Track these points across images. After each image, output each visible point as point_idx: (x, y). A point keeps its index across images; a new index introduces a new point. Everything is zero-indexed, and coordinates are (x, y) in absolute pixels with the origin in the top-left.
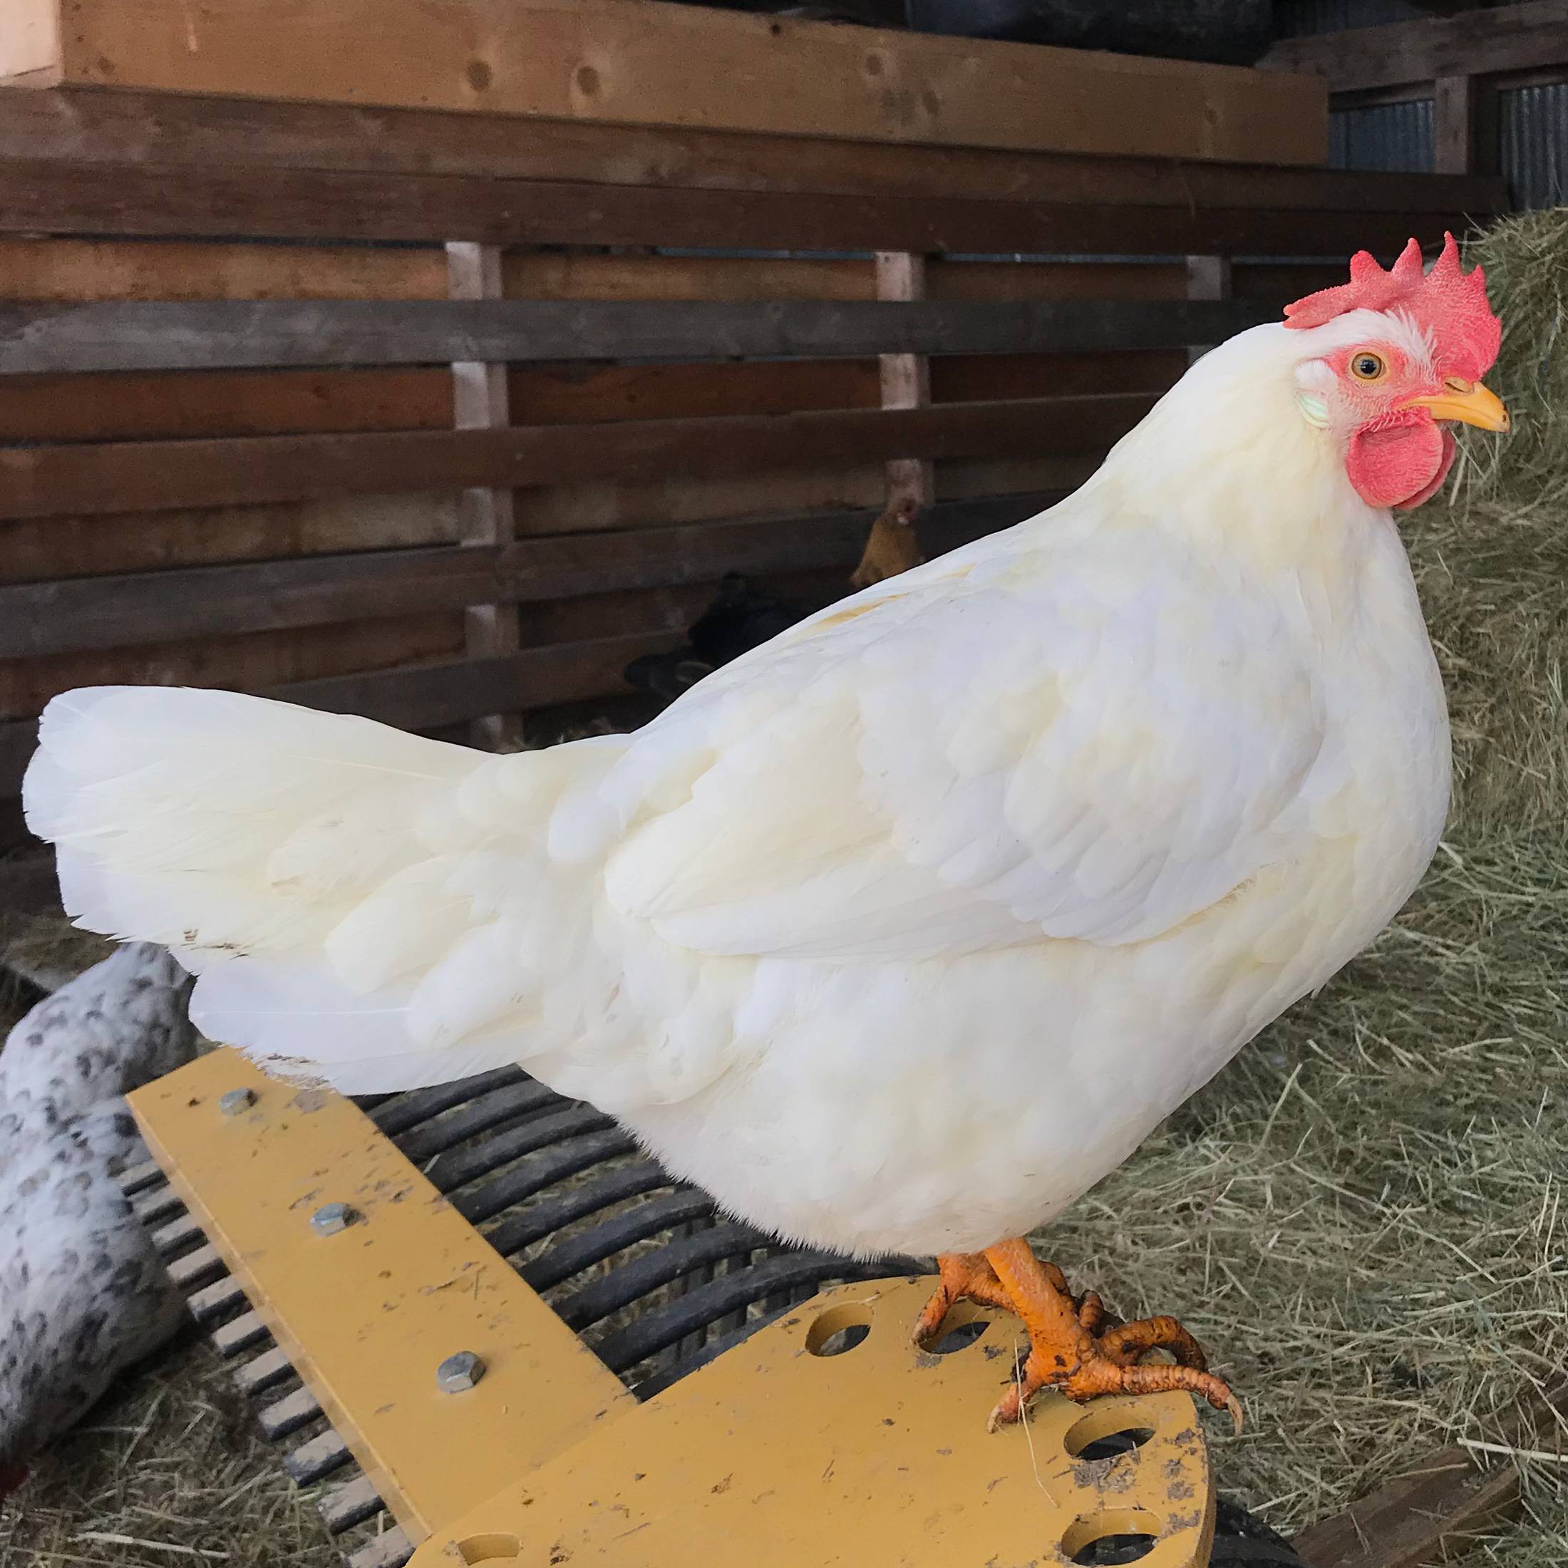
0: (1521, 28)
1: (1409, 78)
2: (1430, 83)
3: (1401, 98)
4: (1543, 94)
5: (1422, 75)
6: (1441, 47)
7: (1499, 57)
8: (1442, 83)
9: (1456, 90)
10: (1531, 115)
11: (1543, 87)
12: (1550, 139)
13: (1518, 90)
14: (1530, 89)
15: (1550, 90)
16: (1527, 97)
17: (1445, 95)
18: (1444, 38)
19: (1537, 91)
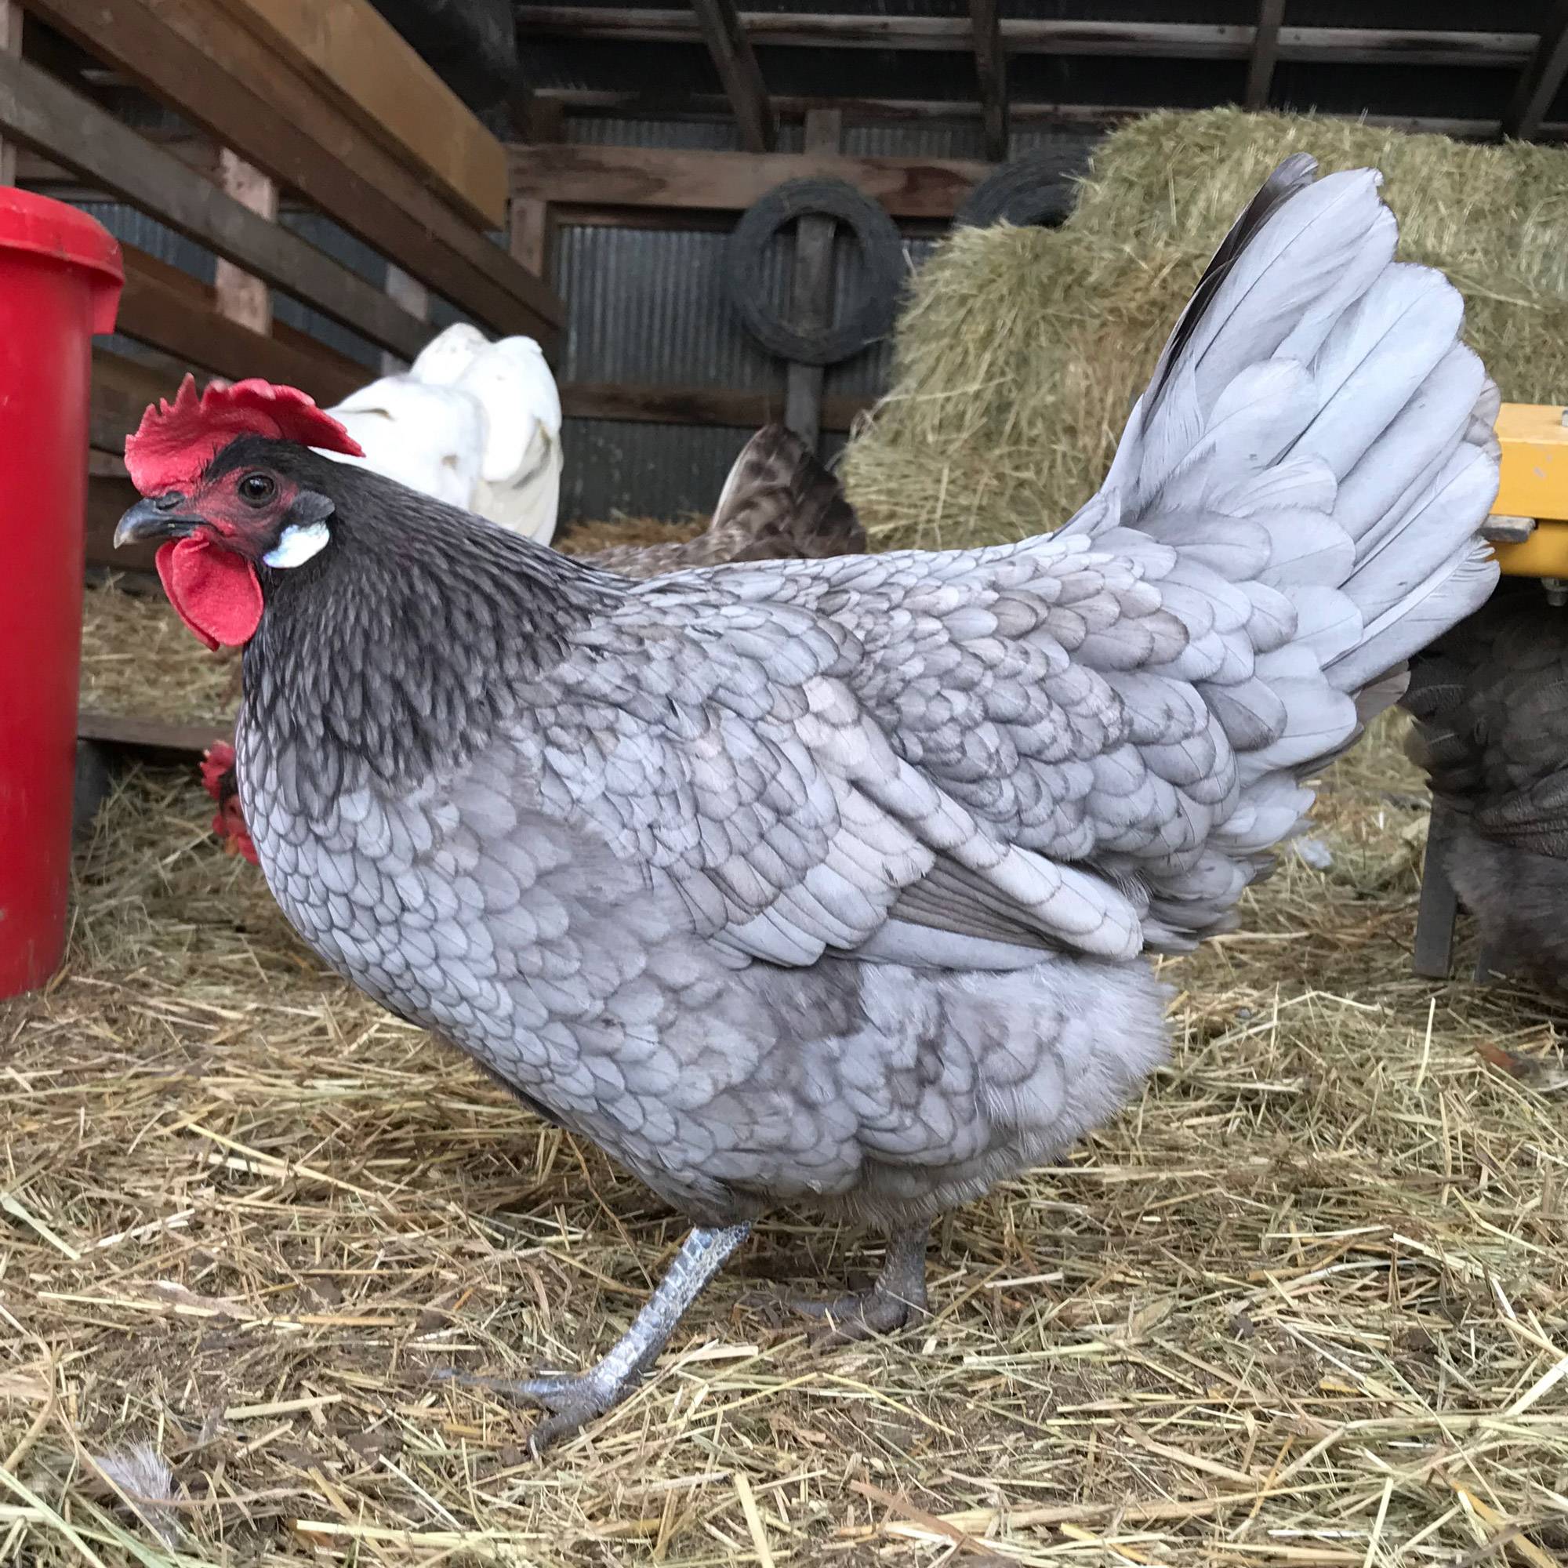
0: (599, 167)
4: (595, 235)
6: (520, 171)
7: (578, 189)
8: (520, 204)
9: (534, 214)
10: (583, 250)
11: (595, 227)
12: (599, 275)
13: (572, 226)
14: (583, 226)
15: (602, 231)
16: (581, 234)
17: (522, 214)
18: (523, 163)
19: (589, 231)
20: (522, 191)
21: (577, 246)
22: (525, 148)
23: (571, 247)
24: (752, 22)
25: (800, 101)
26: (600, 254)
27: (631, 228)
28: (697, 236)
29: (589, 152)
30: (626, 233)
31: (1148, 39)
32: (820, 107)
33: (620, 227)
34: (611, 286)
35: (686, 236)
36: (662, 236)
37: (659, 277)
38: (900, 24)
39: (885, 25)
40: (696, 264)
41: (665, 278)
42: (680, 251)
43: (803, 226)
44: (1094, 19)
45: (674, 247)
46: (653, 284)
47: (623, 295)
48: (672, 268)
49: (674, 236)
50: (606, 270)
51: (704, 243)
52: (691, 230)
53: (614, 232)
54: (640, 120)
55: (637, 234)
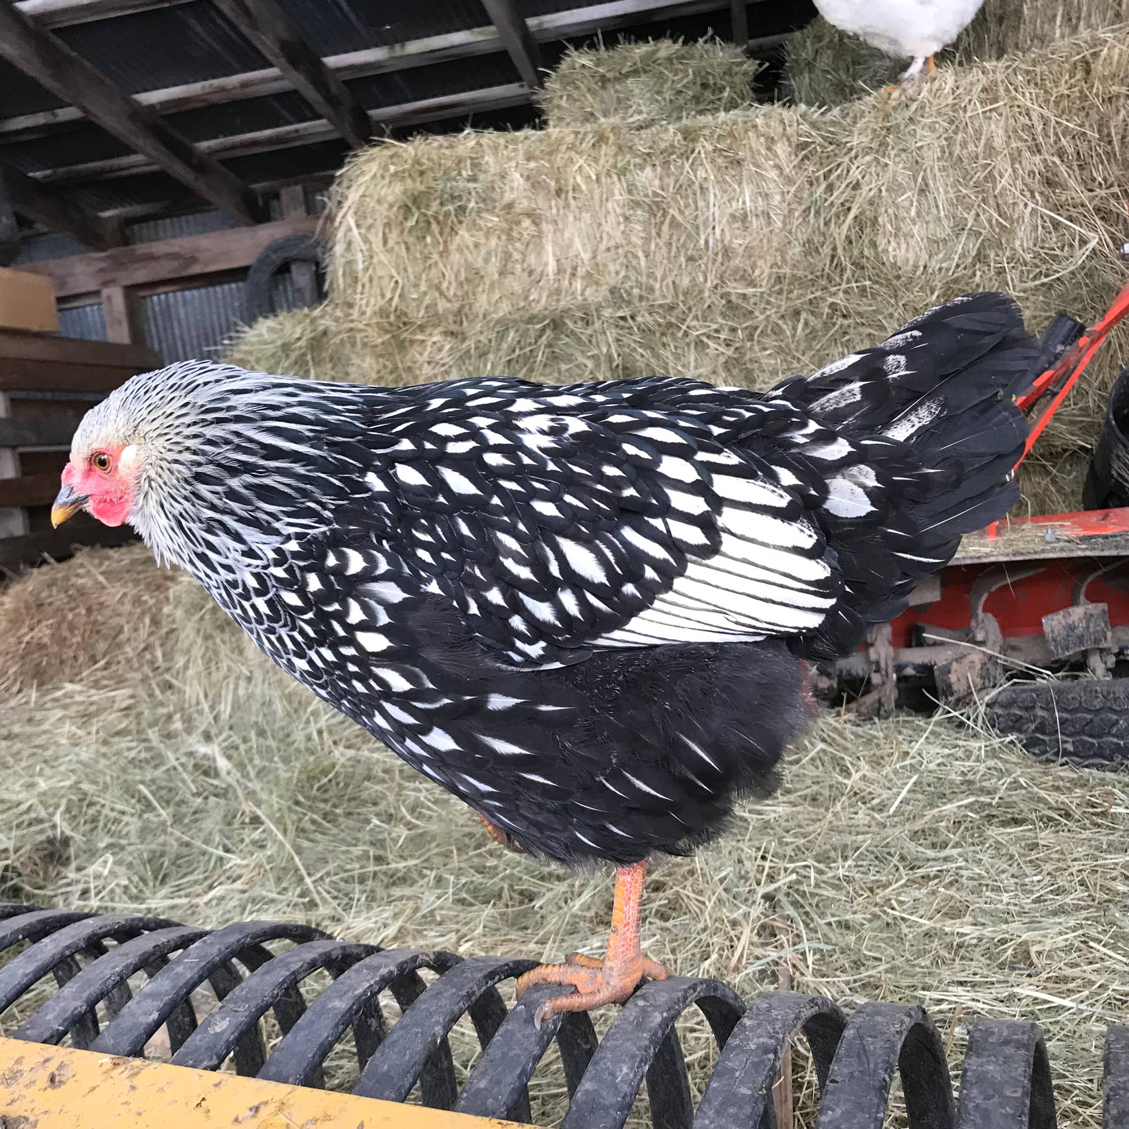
0: (152, 258)
1: (83, 290)
2: (97, 293)
3: (76, 304)
4: (167, 299)
5: (92, 287)
6: (101, 270)
7: (141, 275)
8: (106, 292)
9: (116, 297)
10: (161, 310)
11: (166, 293)
12: (175, 324)
13: (151, 296)
14: (158, 295)
15: (171, 295)
16: (157, 300)
17: (109, 298)
18: (103, 265)
19: (163, 297)
20: (106, 284)
21: (157, 309)
22: (102, 254)
23: (153, 309)
24: (209, 147)
25: (275, 183)
26: (173, 311)
27: (189, 289)
28: (233, 286)
29: (141, 249)
30: (187, 293)
31: (474, 102)
32: (289, 185)
33: (182, 290)
34: (185, 331)
35: (226, 287)
36: (211, 289)
37: (215, 317)
38: (305, 128)
39: (297, 131)
40: (236, 304)
41: (219, 318)
42: (224, 298)
43: (294, 268)
44: (434, 96)
45: (220, 296)
46: (212, 324)
47: (194, 334)
48: (222, 311)
49: (218, 289)
50: (179, 321)
51: (238, 289)
52: (229, 282)
53: (179, 294)
54: (178, 216)
55: (195, 293)
